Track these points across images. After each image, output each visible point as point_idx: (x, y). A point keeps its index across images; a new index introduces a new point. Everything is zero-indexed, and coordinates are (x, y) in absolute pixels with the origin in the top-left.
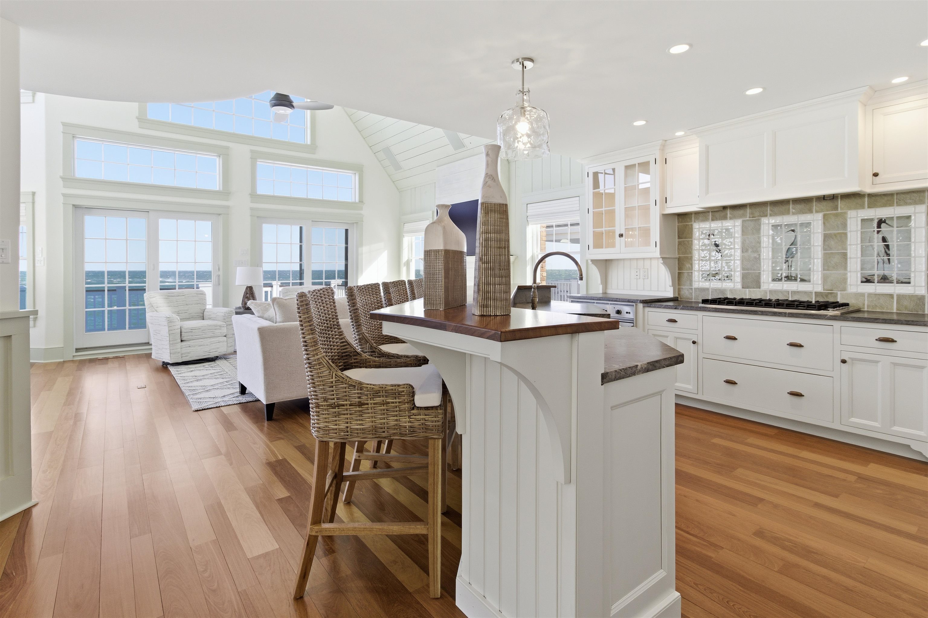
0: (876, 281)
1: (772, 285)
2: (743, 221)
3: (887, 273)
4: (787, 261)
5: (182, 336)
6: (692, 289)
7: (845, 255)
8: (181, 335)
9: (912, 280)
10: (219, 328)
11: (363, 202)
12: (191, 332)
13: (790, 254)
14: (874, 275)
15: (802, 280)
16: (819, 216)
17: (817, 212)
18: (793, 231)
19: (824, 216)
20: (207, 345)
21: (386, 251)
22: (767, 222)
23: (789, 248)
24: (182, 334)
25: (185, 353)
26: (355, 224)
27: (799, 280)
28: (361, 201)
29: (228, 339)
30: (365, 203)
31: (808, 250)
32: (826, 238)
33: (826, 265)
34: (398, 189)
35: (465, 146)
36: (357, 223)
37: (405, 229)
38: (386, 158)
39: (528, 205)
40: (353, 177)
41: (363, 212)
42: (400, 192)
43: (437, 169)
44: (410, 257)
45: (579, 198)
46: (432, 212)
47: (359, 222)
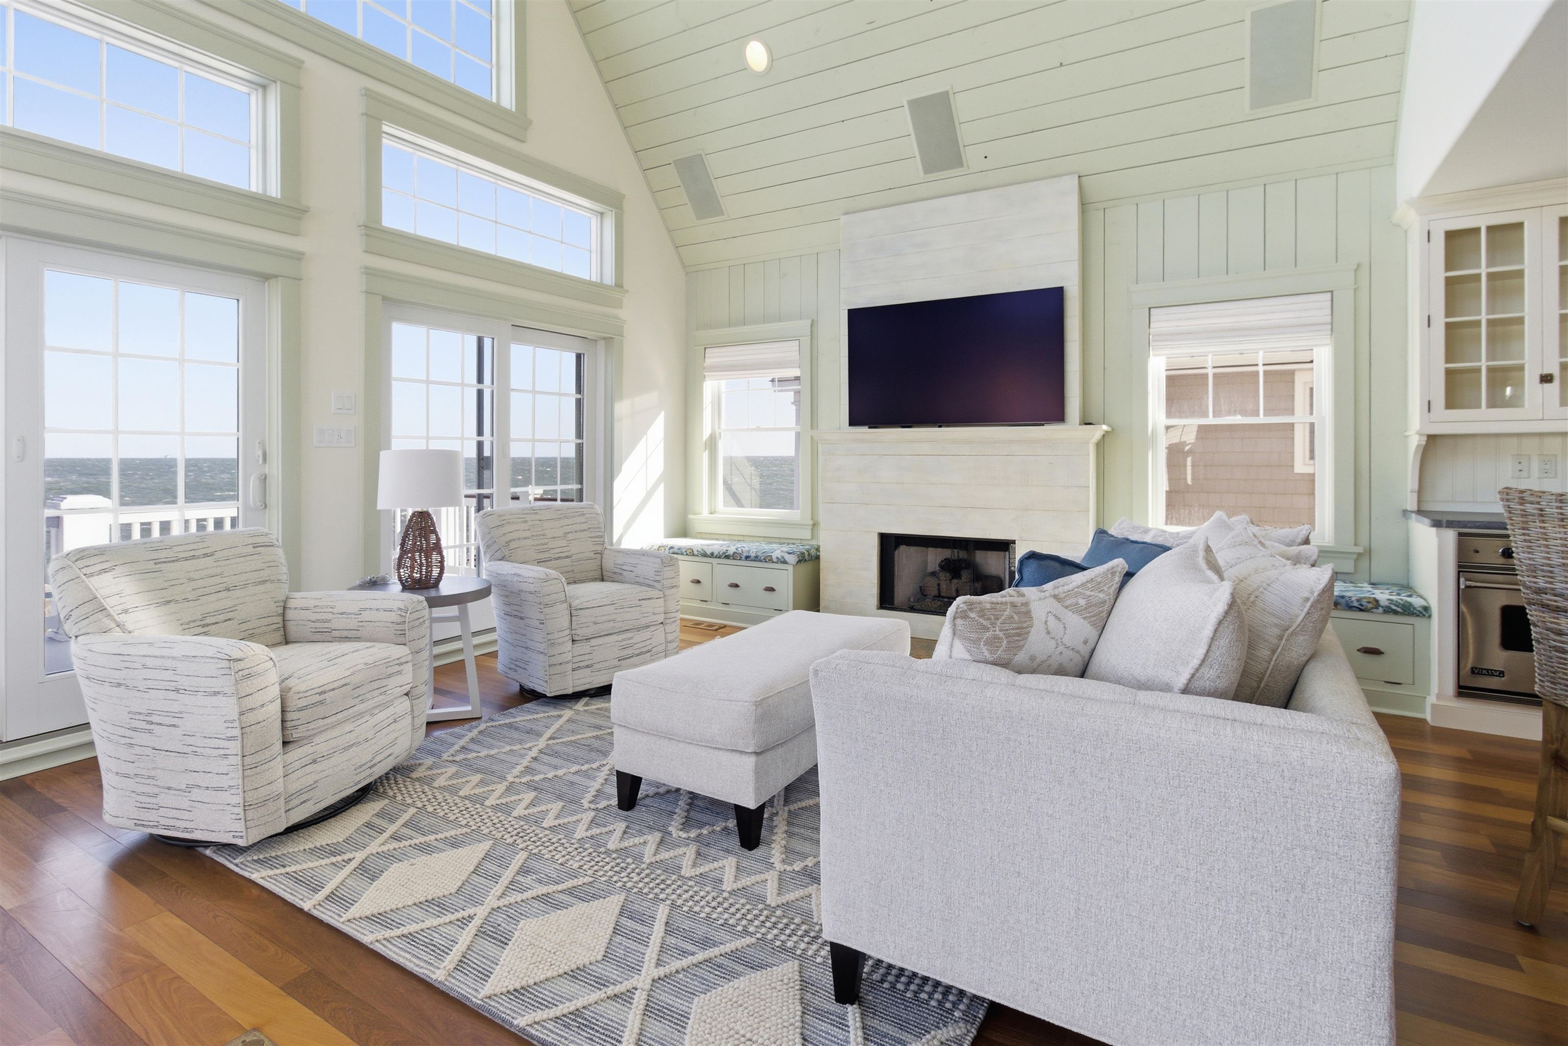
5: (289, 724)
8: (283, 721)
10: (397, 668)
11: (622, 287)
12: (321, 702)
20: (367, 740)
21: (663, 412)
24: (290, 716)
25: (299, 793)
26: (601, 344)
28: (619, 285)
29: (414, 701)
30: (627, 291)
34: (684, 266)
35: (965, 164)
36: (608, 340)
37: (709, 361)
38: (681, 184)
39: (1152, 310)
40: (595, 221)
41: (623, 314)
42: (687, 274)
43: (844, 219)
44: (716, 427)
45: (1329, 295)
46: (809, 322)
47: (611, 338)
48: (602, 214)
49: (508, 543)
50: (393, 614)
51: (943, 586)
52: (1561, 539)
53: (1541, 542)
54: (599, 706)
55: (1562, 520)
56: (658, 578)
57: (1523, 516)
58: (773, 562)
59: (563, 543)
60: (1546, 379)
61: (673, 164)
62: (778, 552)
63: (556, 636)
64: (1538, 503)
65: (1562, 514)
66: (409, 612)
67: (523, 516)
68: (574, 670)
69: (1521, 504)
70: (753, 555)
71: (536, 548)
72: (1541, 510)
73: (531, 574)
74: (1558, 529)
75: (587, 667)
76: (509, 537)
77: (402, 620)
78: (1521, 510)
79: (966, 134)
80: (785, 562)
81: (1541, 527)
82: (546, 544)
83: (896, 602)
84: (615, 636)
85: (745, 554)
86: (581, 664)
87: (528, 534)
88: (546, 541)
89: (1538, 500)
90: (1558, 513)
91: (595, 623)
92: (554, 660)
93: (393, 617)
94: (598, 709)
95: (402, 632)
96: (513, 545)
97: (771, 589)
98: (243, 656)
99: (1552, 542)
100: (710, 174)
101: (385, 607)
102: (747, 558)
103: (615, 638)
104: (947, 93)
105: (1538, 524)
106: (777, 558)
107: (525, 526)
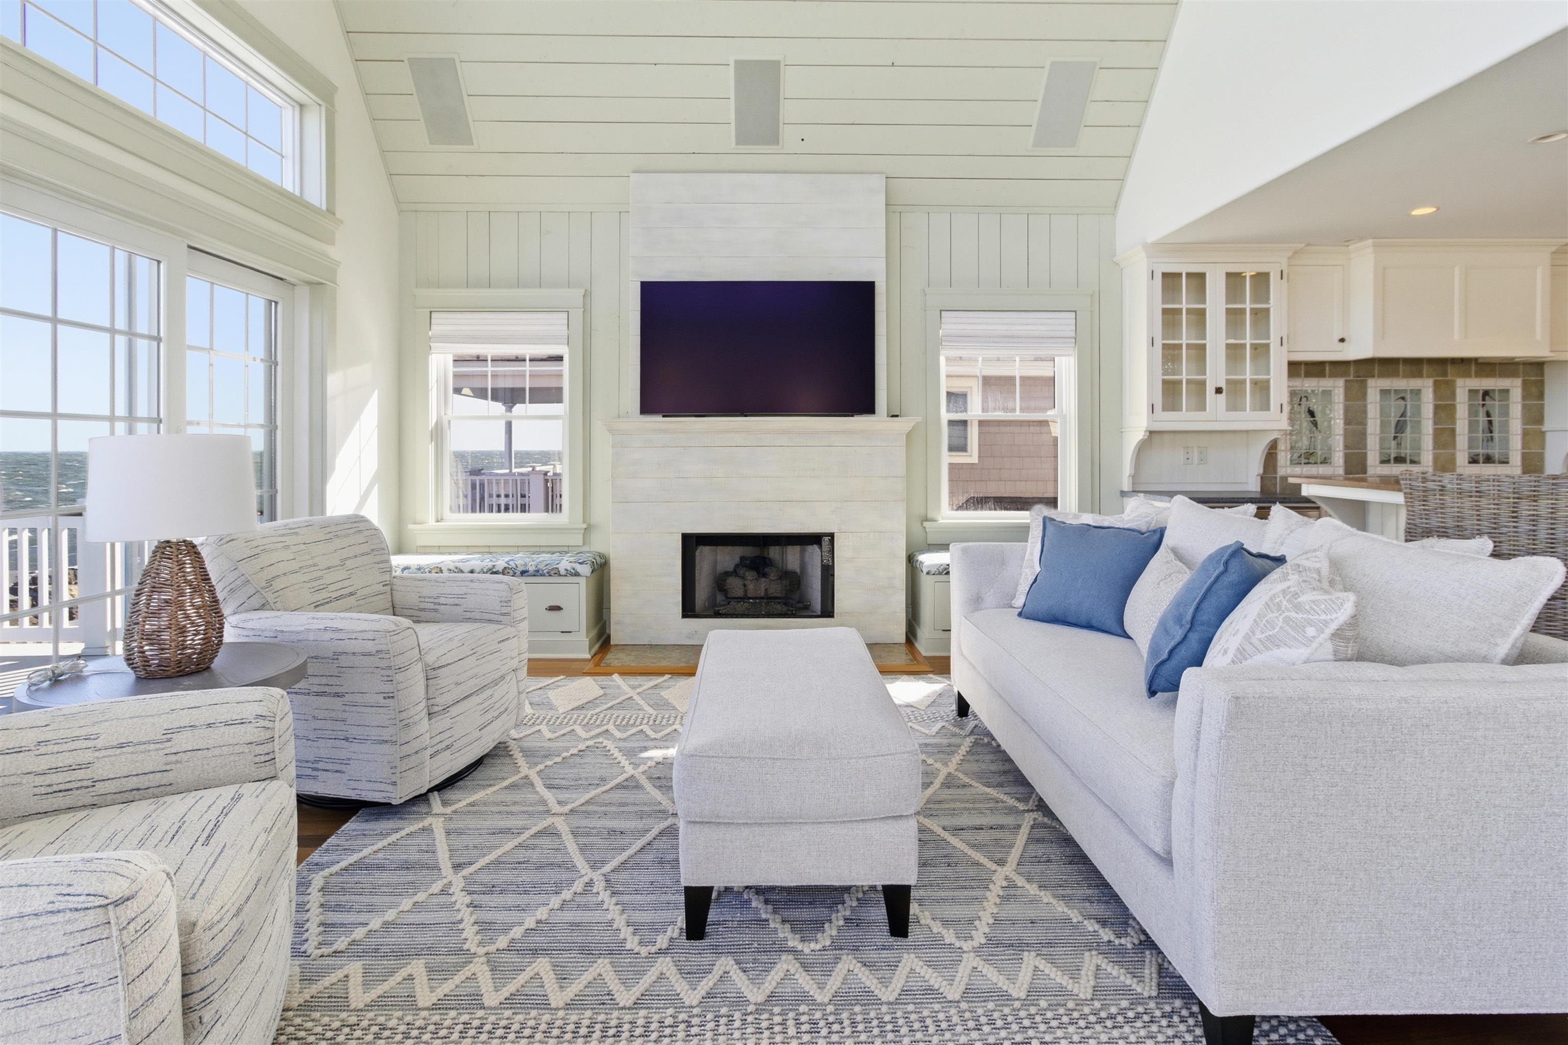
0: (1481, 461)
1: (1379, 468)
2: (1346, 381)
3: (1490, 451)
4: (1395, 438)
6: (1276, 478)
7: (1453, 431)
8: (185, 996)
9: (1511, 460)
11: (334, 213)
13: (1400, 427)
14: (1479, 455)
15: (1412, 462)
16: (1429, 382)
17: (1428, 377)
18: (1403, 398)
19: (1435, 382)
21: (377, 391)
22: (1374, 385)
23: (1399, 421)
26: (304, 290)
27: (1408, 461)
28: (331, 211)
30: (342, 222)
31: (1417, 425)
32: (1437, 408)
33: (1437, 444)
34: (398, 202)
35: (781, 143)
36: (315, 286)
37: (436, 329)
38: (414, 92)
39: (943, 312)
40: (289, 115)
41: (333, 252)
42: (401, 212)
43: (634, 177)
44: (443, 414)
45: (1074, 313)
46: (583, 291)
47: (322, 284)
48: (302, 106)
49: (270, 582)
50: (249, 727)
51: (751, 586)
52: (1458, 507)
53: (1439, 510)
54: (468, 801)
55: (1460, 493)
56: (504, 610)
57: (1424, 491)
58: (560, 575)
59: (342, 574)
60: (1219, 391)
61: (406, 61)
62: (565, 564)
63: (412, 712)
64: (1440, 481)
65: (1460, 489)
66: (278, 719)
67: (282, 539)
68: (432, 756)
69: (1423, 482)
70: (532, 569)
71: (309, 585)
72: (1442, 486)
73: (365, 626)
74: (1456, 500)
75: (448, 747)
76: (271, 572)
77: (268, 734)
78: (1423, 487)
79: (789, 111)
80: (577, 574)
81: (1440, 499)
82: (320, 578)
83: (697, 608)
84: (474, 697)
85: (521, 569)
86: (440, 747)
87: (295, 566)
88: (319, 574)
89: (1439, 479)
90: (1458, 489)
91: (457, 684)
92: (407, 749)
93: (251, 733)
94: (470, 805)
95: (267, 758)
96: (278, 584)
97: (558, 608)
98: (134, 888)
99: (1448, 510)
100: (463, 87)
101: (223, 718)
102: (523, 573)
103: (475, 700)
104: (779, 62)
105: (1438, 497)
106: (566, 570)
107: (288, 555)
